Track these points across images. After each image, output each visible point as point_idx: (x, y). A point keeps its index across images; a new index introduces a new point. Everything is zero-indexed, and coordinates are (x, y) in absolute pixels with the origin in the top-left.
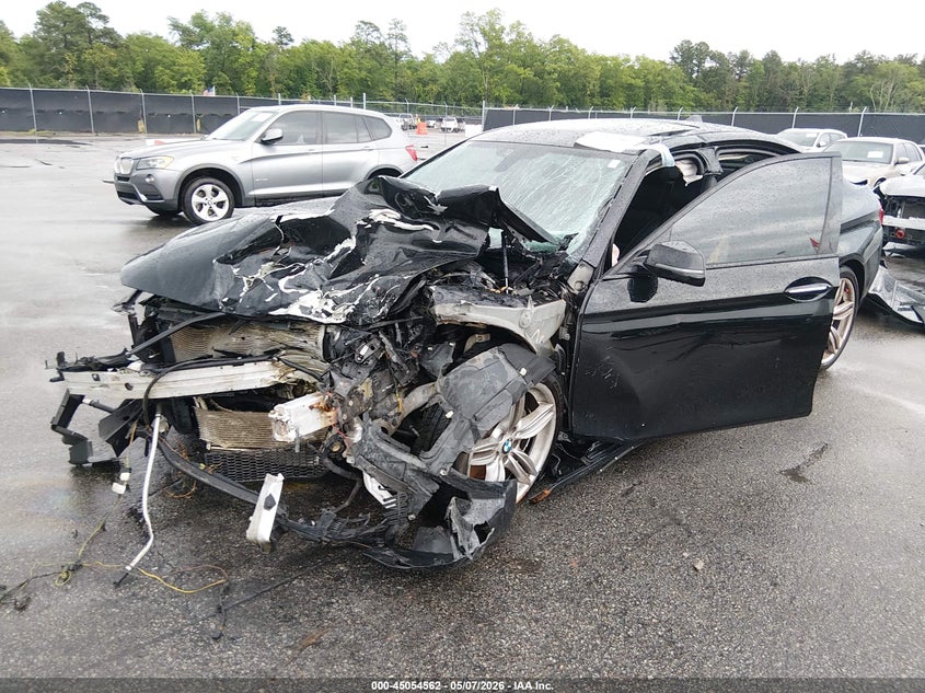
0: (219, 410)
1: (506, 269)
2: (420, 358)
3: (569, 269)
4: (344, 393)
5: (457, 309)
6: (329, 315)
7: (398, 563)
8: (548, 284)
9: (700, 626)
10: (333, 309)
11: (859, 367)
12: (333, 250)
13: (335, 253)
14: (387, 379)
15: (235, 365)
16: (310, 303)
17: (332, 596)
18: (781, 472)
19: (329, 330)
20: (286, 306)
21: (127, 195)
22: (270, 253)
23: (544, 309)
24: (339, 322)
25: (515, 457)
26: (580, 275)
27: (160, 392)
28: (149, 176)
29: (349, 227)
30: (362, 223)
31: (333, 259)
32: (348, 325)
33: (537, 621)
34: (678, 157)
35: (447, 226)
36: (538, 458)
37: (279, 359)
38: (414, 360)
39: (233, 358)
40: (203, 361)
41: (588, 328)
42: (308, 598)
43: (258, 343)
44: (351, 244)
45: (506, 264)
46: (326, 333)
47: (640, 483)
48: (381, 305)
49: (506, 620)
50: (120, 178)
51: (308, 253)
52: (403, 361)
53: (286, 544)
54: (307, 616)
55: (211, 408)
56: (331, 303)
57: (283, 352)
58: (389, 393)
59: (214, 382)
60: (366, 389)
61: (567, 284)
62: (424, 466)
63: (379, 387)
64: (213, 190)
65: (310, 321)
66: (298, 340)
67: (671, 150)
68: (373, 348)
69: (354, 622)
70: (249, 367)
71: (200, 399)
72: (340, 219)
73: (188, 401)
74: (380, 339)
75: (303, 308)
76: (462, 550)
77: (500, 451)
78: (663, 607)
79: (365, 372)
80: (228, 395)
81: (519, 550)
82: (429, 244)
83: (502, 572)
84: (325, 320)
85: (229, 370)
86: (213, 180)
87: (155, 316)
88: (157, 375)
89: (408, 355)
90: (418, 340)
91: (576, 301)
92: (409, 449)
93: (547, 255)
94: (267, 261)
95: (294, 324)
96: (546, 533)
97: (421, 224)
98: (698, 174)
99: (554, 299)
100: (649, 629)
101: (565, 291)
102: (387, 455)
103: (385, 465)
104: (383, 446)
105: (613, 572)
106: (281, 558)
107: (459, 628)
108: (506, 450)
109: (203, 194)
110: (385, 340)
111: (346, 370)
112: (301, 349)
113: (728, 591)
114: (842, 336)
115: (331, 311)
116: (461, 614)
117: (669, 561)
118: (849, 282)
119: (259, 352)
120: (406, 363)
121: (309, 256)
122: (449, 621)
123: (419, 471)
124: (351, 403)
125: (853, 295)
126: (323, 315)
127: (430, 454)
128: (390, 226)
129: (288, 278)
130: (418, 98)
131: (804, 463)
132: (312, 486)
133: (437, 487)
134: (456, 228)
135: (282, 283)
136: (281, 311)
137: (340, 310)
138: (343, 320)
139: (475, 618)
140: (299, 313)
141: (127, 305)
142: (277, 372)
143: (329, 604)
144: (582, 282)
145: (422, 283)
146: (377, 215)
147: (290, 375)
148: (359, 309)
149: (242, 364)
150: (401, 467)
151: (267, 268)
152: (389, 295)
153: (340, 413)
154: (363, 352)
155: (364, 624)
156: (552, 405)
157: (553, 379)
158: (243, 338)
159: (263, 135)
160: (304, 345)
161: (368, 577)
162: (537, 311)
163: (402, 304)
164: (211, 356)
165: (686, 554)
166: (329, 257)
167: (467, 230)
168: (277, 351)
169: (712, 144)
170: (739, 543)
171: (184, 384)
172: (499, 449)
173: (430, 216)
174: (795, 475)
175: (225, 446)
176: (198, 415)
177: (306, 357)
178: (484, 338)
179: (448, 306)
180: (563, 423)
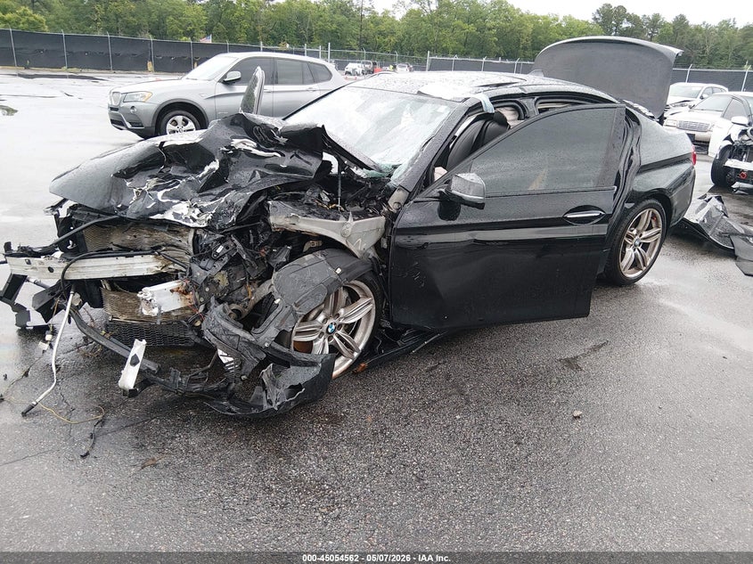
0: (120, 291)
1: (340, 190)
2: (268, 257)
3: (390, 192)
4: (200, 281)
5: (288, 219)
6: (194, 220)
7: (230, 410)
8: (375, 204)
9: (448, 469)
10: (198, 216)
11: (664, 283)
12: (203, 170)
13: (204, 172)
14: (241, 272)
15: (127, 256)
16: (181, 210)
17: (177, 432)
18: (560, 360)
19: (198, 233)
20: (162, 212)
21: (118, 122)
22: (156, 172)
23: (364, 222)
24: (202, 226)
25: (339, 337)
26: (398, 196)
27: (74, 275)
28: (133, 107)
29: (213, 152)
30: (225, 149)
31: (204, 176)
32: (209, 228)
33: (325, 458)
34: (497, 105)
35: (292, 154)
36: (361, 339)
37: (160, 254)
38: (262, 259)
39: (128, 251)
40: (104, 252)
41: (401, 239)
42: (158, 433)
43: (146, 241)
44: (215, 165)
45: (340, 186)
46: (195, 234)
47: (445, 362)
48: (232, 214)
49: (302, 457)
50: (112, 109)
51: (185, 172)
52: (253, 259)
53: (153, 393)
54: (154, 445)
55: (114, 289)
56: (197, 211)
57: (164, 248)
58: (243, 283)
59: (111, 269)
60: (223, 280)
61: (387, 204)
62: (254, 340)
63: (235, 278)
64: (184, 120)
65: (181, 225)
66: (175, 239)
67: (491, 99)
68: (227, 248)
69: (187, 452)
70: (137, 259)
71: (105, 281)
72: (207, 146)
73: (97, 282)
74: (233, 241)
75: (176, 215)
76: (270, 402)
77: (325, 331)
78: (425, 453)
79: (219, 265)
80: (123, 279)
81: (330, 407)
82: (277, 169)
83: (312, 422)
84: (192, 224)
85: (122, 260)
86: (183, 112)
87: (71, 216)
88: (70, 262)
89: (258, 255)
90: (266, 243)
91: (392, 217)
92: (242, 326)
93: (374, 180)
94: (152, 177)
95: (172, 227)
96: (356, 396)
97: (272, 152)
98: (519, 119)
99: (374, 215)
100: (408, 469)
101: (386, 210)
102: (225, 330)
103: (224, 337)
104: (223, 323)
105: (397, 427)
106: (148, 404)
107: (264, 461)
108: (330, 330)
109: (176, 123)
110: (236, 241)
111: (203, 264)
112: (177, 247)
113: (480, 445)
114: (650, 256)
115: (196, 218)
116: (269, 450)
117: (443, 421)
118: (656, 212)
119: (147, 247)
120: (256, 261)
121: (185, 175)
122: (258, 454)
123: (250, 343)
124: (207, 289)
125: (661, 223)
126: (191, 220)
127: (259, 330)
128: (248, 153)
129: (165, 190)
130: (378, 48)
131: (582, 355)
132: (191, 353)
133: (265, 356)
134: (298, 156)
135: (160, 194)
136: (158, 216)
137: (203, 217)
138: (205, 225)
139: (279, 453)
140: (171, 218)
141: (54, 208)
142: (159, 264)
143: (173, 438)
144: (399, 203)
145: (262, 198)
146: (237, 143)
147: (171, 266)
148: (216, 216)
149: (132, 256)
150: (236, 340)
151: (152, 182)
152: (236, 207)
153: (197, 297)
154: (219, 250)
155: (194, 454)
156: (371, 298)
157: (369, 278)
158: (135, 236)
159: (225, 76)
160: (179, 243)
161: (209, 420)
162: (357, 224)
163: (246, 214)
164: (111, 249)
165: (458, 417)
166: (200, 176)
167: (305, 158)
168: (159, 247)
169: (532, 95)
170: (504, 411)
171: (90, 269)
172: (324, 330)
173: (278, 146)
174: (571, 363)
175: (122, 319)
176: (104, 294)
177: (182, 253)
178: (316, 244)
179: (281, 216)
180: (382, 313)
